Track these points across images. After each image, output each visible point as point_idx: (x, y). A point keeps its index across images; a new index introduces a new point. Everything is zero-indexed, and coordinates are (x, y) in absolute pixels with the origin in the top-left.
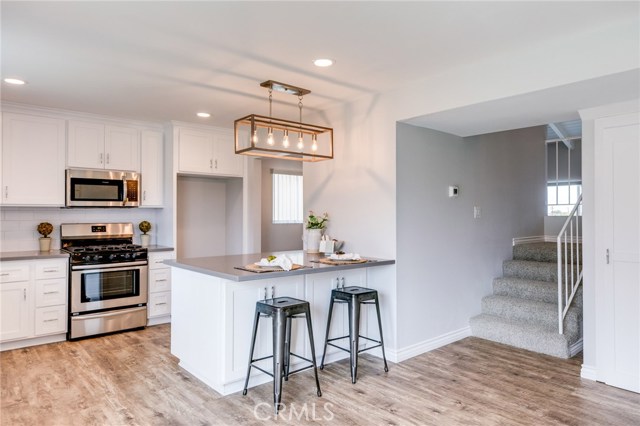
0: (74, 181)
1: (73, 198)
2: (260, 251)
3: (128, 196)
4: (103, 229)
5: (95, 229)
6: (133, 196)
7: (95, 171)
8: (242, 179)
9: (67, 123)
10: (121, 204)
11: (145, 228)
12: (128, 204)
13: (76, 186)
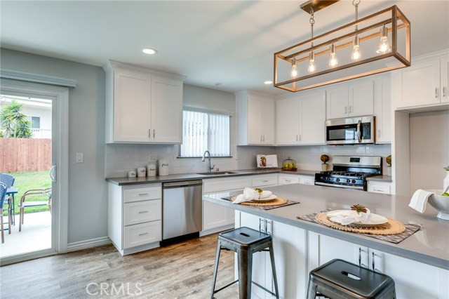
0: (329, 128)
1: (328, 140)
4: (357, 160)
5: (352, 160)
9: (326, 92)
10: (358, 142)
11: (389, 160)
13: (330, 131)
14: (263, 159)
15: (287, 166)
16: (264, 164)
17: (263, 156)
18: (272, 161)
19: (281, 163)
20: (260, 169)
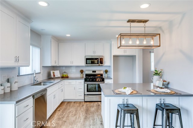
0: (87, 59)
1: (86, 64)
2: (142, 82)
3: (100, 63)
4: (95, 72)
5: (93, 72)
6: (101, 63)
7: (92, 56)
8: (136, 56)
9: (85, 44)
10: (98, 65)
11: (106, 72)
12: (100, 65)
13: (87, 60)
14: (54, 73)
15: (64, 76)
16: (54, 76)
17: (53, 71)
18: (57, 74)
19: (61, 75)
20: (53, 78)
